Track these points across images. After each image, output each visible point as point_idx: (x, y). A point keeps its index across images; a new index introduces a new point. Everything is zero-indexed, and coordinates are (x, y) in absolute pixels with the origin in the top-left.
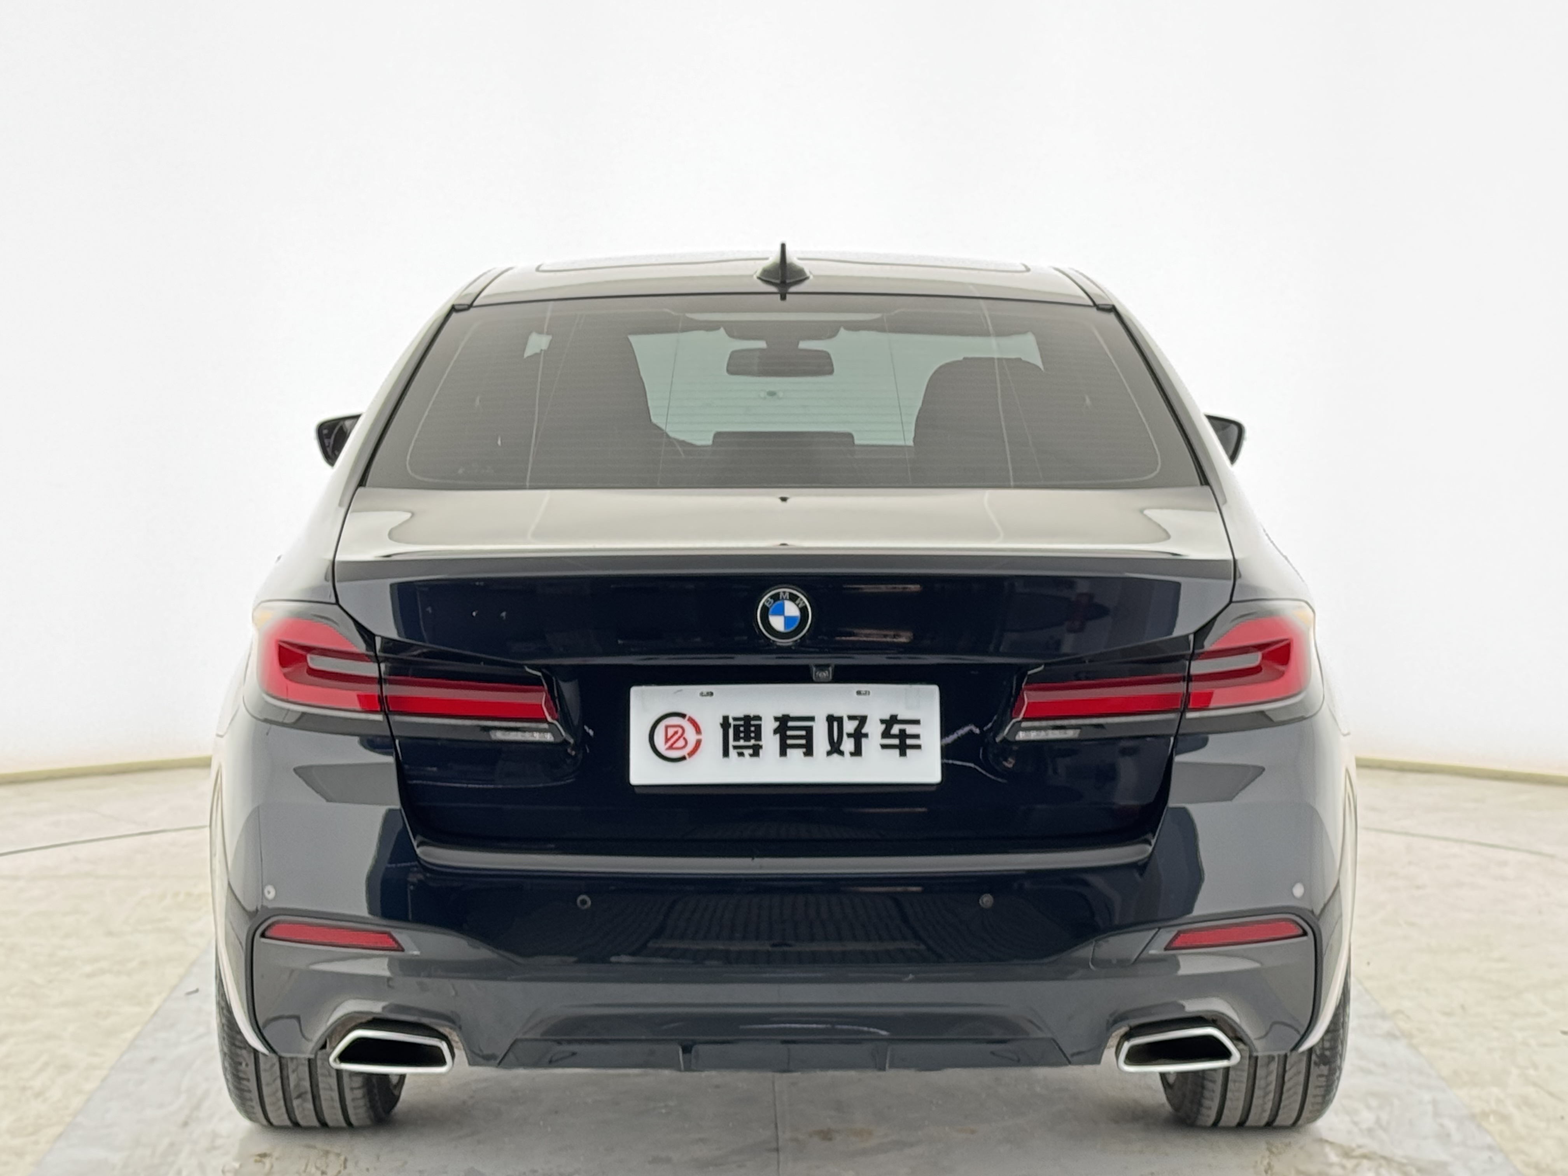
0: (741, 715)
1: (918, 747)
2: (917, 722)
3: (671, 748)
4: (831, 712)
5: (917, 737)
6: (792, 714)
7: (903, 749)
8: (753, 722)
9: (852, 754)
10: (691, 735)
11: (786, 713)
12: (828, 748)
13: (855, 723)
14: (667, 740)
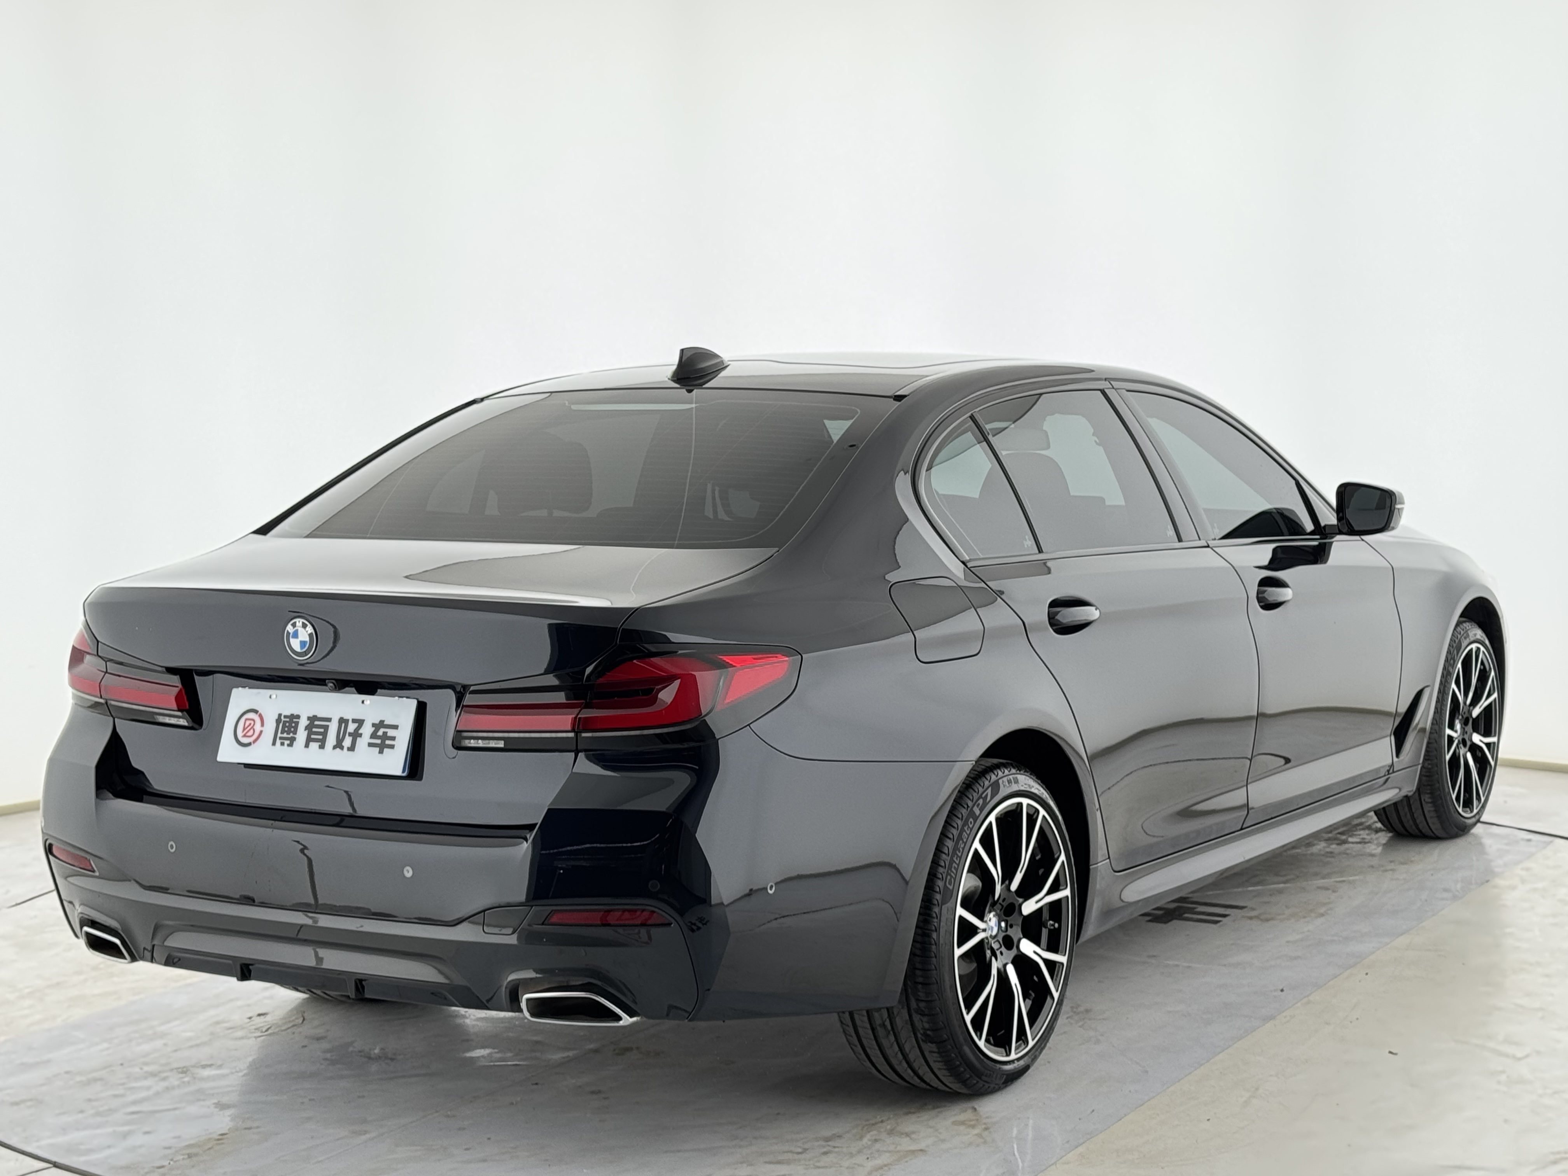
0: (288, 714)
1: (392, 747)
2: (395, 727)
3: (245, 736)
4: (342, 716)
5: (393, 738)
6: (319, 716)
7: (382, 748)
8: (295, 720)
9: (349, 749)
10: (258, 727)
11: (315, 714)
12: (335, 743)
13: (356, 725)
14: (244, 729)
